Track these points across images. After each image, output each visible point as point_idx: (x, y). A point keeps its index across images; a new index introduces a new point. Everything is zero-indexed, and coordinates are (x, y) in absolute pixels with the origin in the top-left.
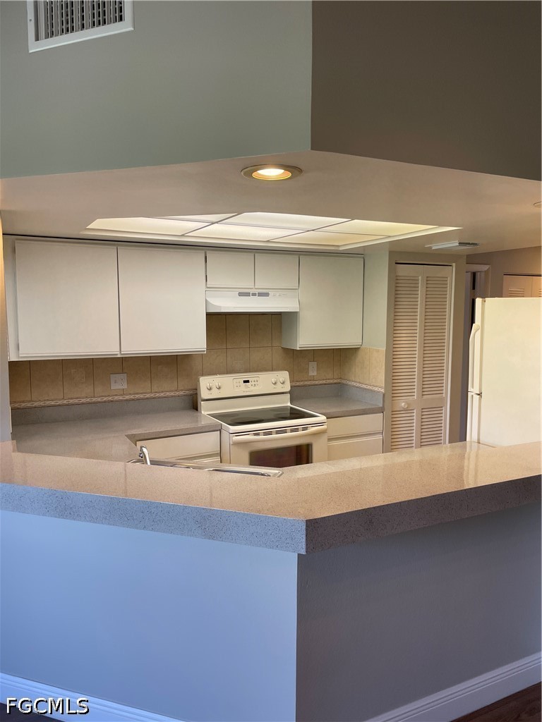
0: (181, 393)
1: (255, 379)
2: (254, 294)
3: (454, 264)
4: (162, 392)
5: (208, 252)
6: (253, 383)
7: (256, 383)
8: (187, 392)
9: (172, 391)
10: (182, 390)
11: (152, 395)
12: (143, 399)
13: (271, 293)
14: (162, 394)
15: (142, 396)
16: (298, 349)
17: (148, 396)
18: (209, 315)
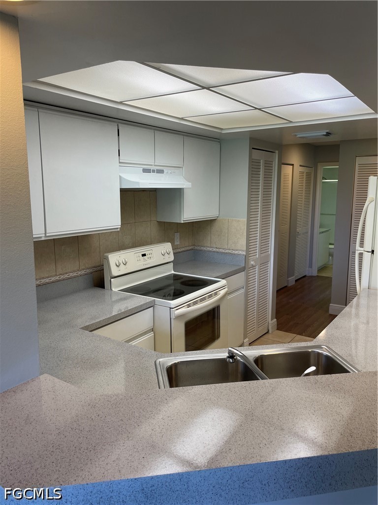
0: (83, 272)
1: (150, 252)
2: (154, 171)
3: (277, 152)
4: (66, 273)
5: (120, 125)
6: (149, 256)
7: (150, 256)
8: (88, 270)
9: (74, 271)
10: (83, 269)
11: (57, 278)
12: (48, 283)
13: (165, 171)
14: (66, 276)
15: (47, 280)
16: (182, 222)
17: (53, 279)
18: (123, 191)
